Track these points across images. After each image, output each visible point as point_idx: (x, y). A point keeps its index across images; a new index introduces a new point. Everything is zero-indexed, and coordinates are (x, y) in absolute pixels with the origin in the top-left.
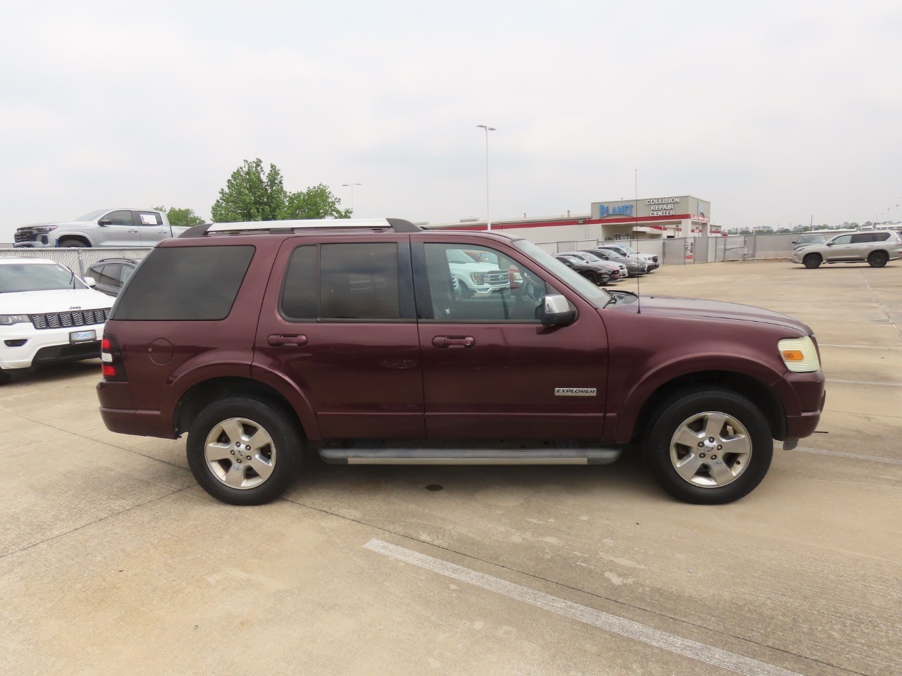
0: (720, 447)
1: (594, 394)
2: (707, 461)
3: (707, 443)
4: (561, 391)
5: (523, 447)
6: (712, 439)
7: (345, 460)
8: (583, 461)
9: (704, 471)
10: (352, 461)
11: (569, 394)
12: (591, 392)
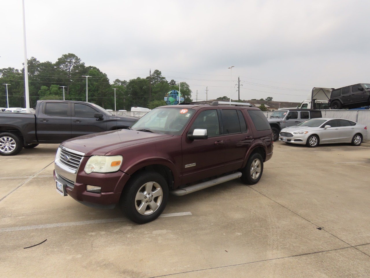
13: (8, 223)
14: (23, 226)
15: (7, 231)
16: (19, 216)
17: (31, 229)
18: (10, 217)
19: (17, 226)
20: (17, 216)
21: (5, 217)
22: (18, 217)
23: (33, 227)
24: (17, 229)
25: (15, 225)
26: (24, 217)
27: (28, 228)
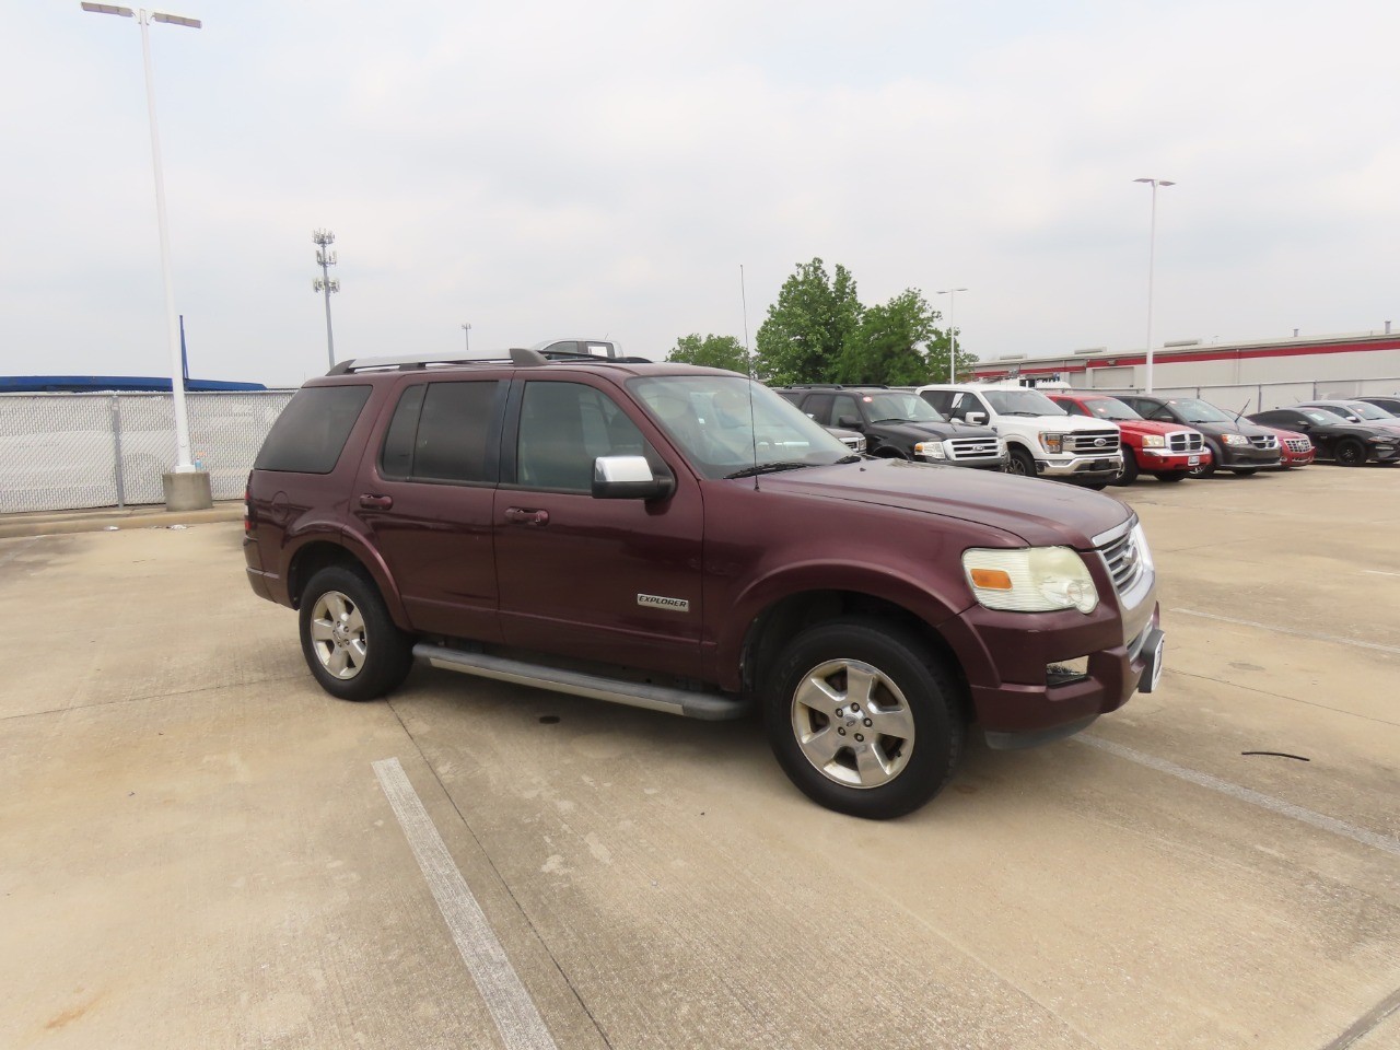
0: (868, 721)
1: (686, 609)
2: (850, 742)
3: (847, 711)
4: (644, 600)
5: (648, 682)
6: (855, 707)
7: (427, 659)
8: (676, 709)
9: (846, 758)
10: (435, 662)
11: (654, 604)
12: (680, 605)
13: (1329, 850)
14: (1284, 817)
15: (1340, 823)
16: (1276, 861)
17: (1261, 795)
18: (1315, 877)
19: (1302, 824)
20: (1287, 865)
21: (1337, 885)
22: (1283, 856)
23: (1252, 797)
24: (1304, 815)
25: (1309, 830)
26: (1262, 848)
27: (1269, 802)
